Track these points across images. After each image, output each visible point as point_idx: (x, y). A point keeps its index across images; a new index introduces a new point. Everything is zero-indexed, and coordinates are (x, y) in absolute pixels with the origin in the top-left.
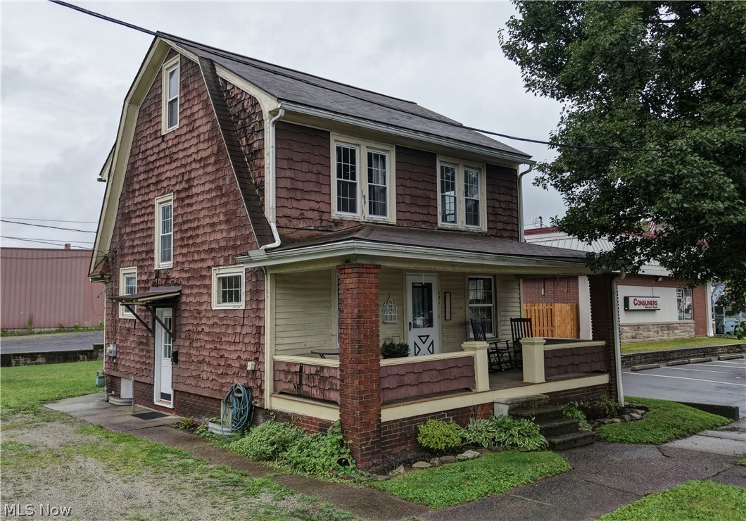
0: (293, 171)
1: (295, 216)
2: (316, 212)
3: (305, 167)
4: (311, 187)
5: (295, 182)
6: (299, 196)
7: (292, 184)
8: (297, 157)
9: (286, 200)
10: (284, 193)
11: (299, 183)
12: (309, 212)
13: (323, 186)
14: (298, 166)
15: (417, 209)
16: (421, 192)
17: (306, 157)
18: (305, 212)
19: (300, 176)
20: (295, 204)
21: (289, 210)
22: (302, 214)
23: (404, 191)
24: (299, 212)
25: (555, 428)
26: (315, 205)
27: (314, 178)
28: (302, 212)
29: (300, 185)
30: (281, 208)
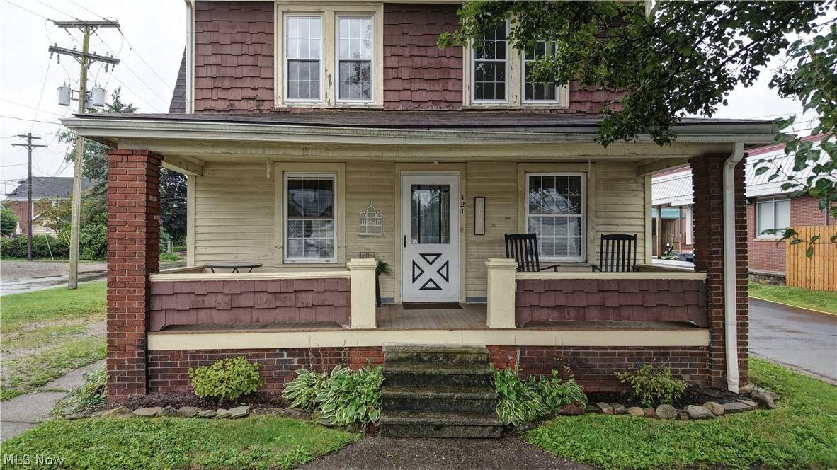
0: (219, 56)
1: (221, 109)
2: (252, 102)
3: (237, 49)
4: (246, 71)
5: (223, 69)
6: (227, 83)
7: (218, 71)
8: (226, 39)
9: (210, 91)
10: (206, 83)
11: (228, 69)
12: (242, 101)
13: (262, 70)
14: (227, 49)
15: (422, 85)
16: (432, 61)
17: (238, 37)
18: (236, 103)
19: (230, 61)
20: (222, 94)
21: (213, 102)
22: (230, 105)
23: (398, 63)
24: (228, 103)
25: (424, 400)
26: (251, 94)
27: (250, 61)
28: (232, 102)
29: (229, 72)
30: (202, 101)
